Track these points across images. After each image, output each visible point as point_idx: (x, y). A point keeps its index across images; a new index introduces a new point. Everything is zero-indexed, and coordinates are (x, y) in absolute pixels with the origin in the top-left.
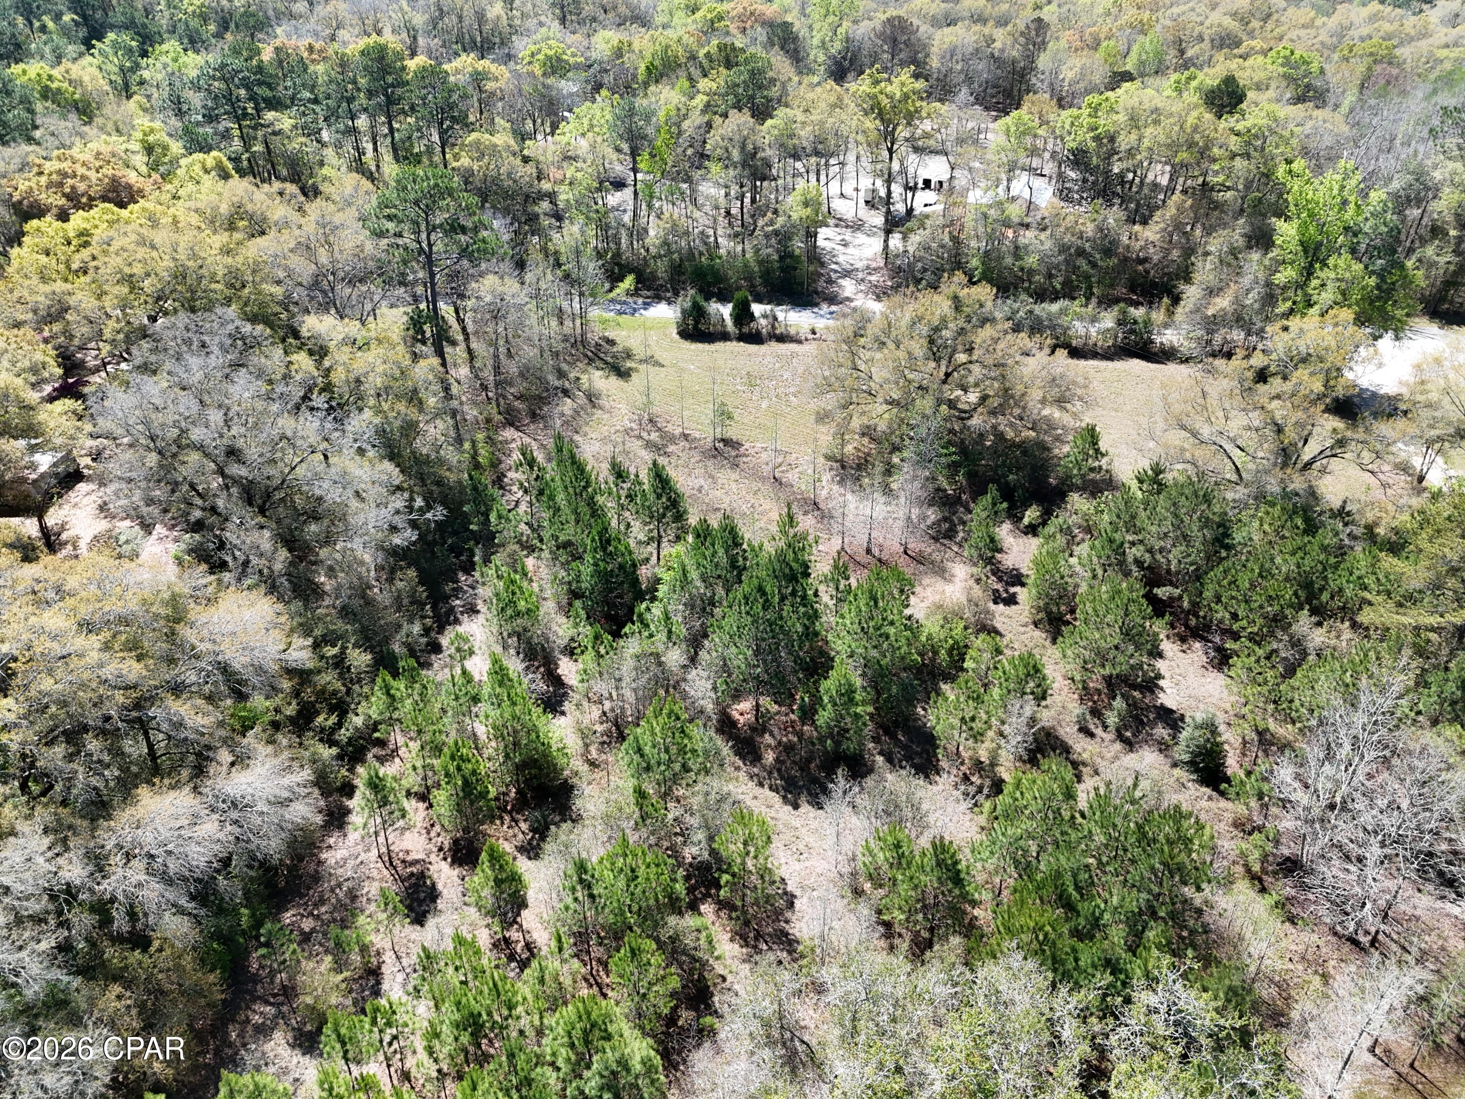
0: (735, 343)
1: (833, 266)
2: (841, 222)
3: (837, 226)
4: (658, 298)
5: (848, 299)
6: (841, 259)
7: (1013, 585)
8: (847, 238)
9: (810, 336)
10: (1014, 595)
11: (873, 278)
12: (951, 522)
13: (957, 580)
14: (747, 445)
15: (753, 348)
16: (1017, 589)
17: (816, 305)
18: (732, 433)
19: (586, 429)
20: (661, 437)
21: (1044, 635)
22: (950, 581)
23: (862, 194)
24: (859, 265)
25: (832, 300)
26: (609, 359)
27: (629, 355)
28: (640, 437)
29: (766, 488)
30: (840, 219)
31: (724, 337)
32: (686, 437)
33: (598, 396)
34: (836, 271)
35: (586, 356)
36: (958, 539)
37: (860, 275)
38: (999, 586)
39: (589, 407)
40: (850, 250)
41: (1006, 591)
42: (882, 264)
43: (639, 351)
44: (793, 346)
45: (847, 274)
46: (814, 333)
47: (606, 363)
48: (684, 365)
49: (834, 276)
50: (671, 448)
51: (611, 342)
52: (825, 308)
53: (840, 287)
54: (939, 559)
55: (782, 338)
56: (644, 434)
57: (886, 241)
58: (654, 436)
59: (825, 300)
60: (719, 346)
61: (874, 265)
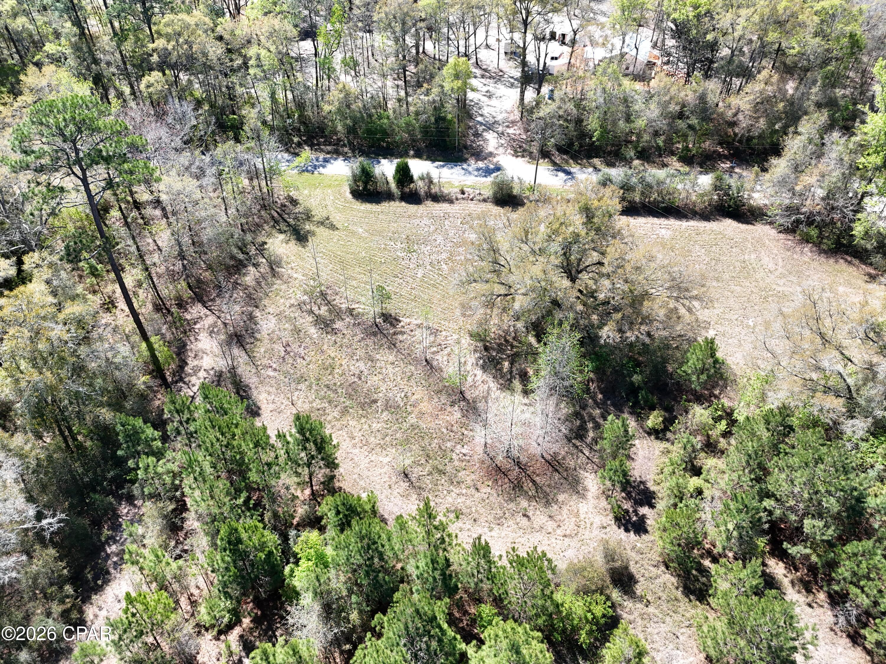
0: (397, 203)
1: (479, 119)
2: (486, 73)
3: (483, 76)
4: (337, 153)
5: (491, 154)
6: (486, 111)
7: (642, 505)
8: (491, 89)
9: (460, 196)
10: (643, 519)
11: (511, 131)
12: (582, 418)
13: (590, 495)
14: (405, 321)
15: (412, 208)
16: (644, 510)
17: (465, 160)
18: (391, 308)
19: (266, 302)
20: (330, 311)
21: (674, 580)
22: (584, 497)
23: (502, 44)
24: (500, 118)
25: (479, 155)
26: (291, 221)
27: (308, 217)
28: (311, 312)
29: (418, 371)
30: (485, 70)
31: (389, 196)
32: (350, 311)
33: (279, 265)
34: (481, 124)
35: (273, 217)
36: (589, 440)
37: (500, 129)
38: (627, 506)
39: (270, 275)
40: (494, 102)
41: (636, 512)
42: (519, 119)
43: (318, 214)
44: (445, 206)
45: (490, 127)
46: (463, 193)
47: (289, 225)
48: (354, 228)
49: (480, 128)
50: (338, 325)
51: (294, 202)
52: (473, 164)
53: (485, 140)
54: (572, 464)
55: (436, 198)
56: (315, 308)
57: (522, 93)
58: (323, 311)
59: (473, 155)
60: (385, 206)
61: (512, 118)
